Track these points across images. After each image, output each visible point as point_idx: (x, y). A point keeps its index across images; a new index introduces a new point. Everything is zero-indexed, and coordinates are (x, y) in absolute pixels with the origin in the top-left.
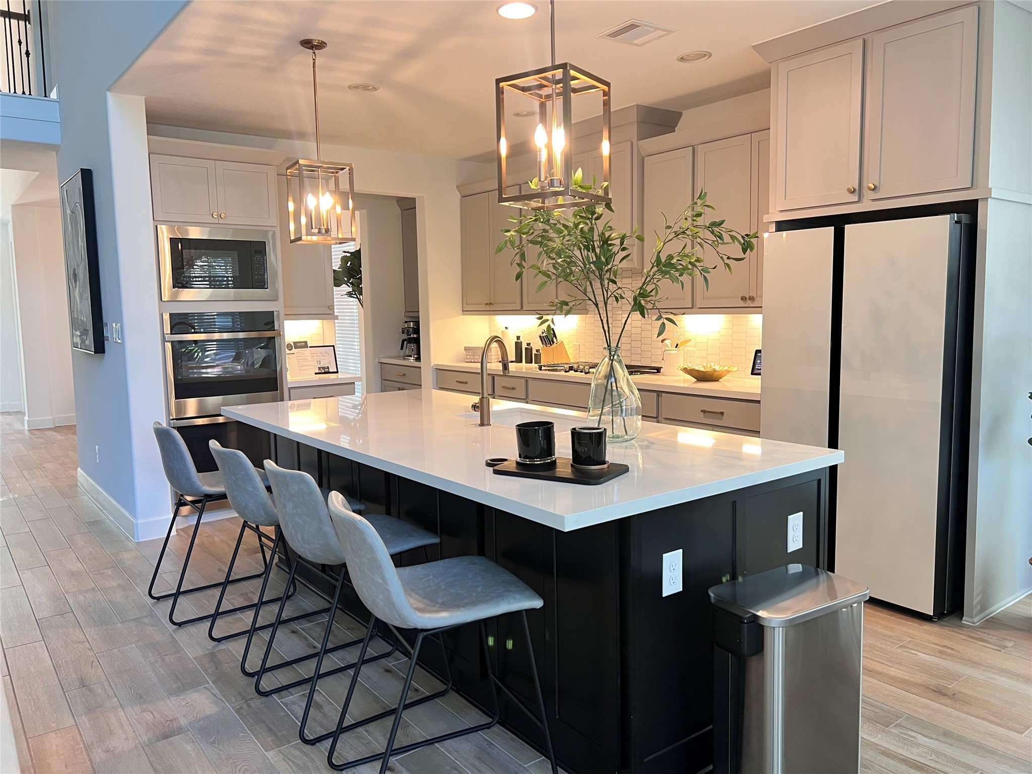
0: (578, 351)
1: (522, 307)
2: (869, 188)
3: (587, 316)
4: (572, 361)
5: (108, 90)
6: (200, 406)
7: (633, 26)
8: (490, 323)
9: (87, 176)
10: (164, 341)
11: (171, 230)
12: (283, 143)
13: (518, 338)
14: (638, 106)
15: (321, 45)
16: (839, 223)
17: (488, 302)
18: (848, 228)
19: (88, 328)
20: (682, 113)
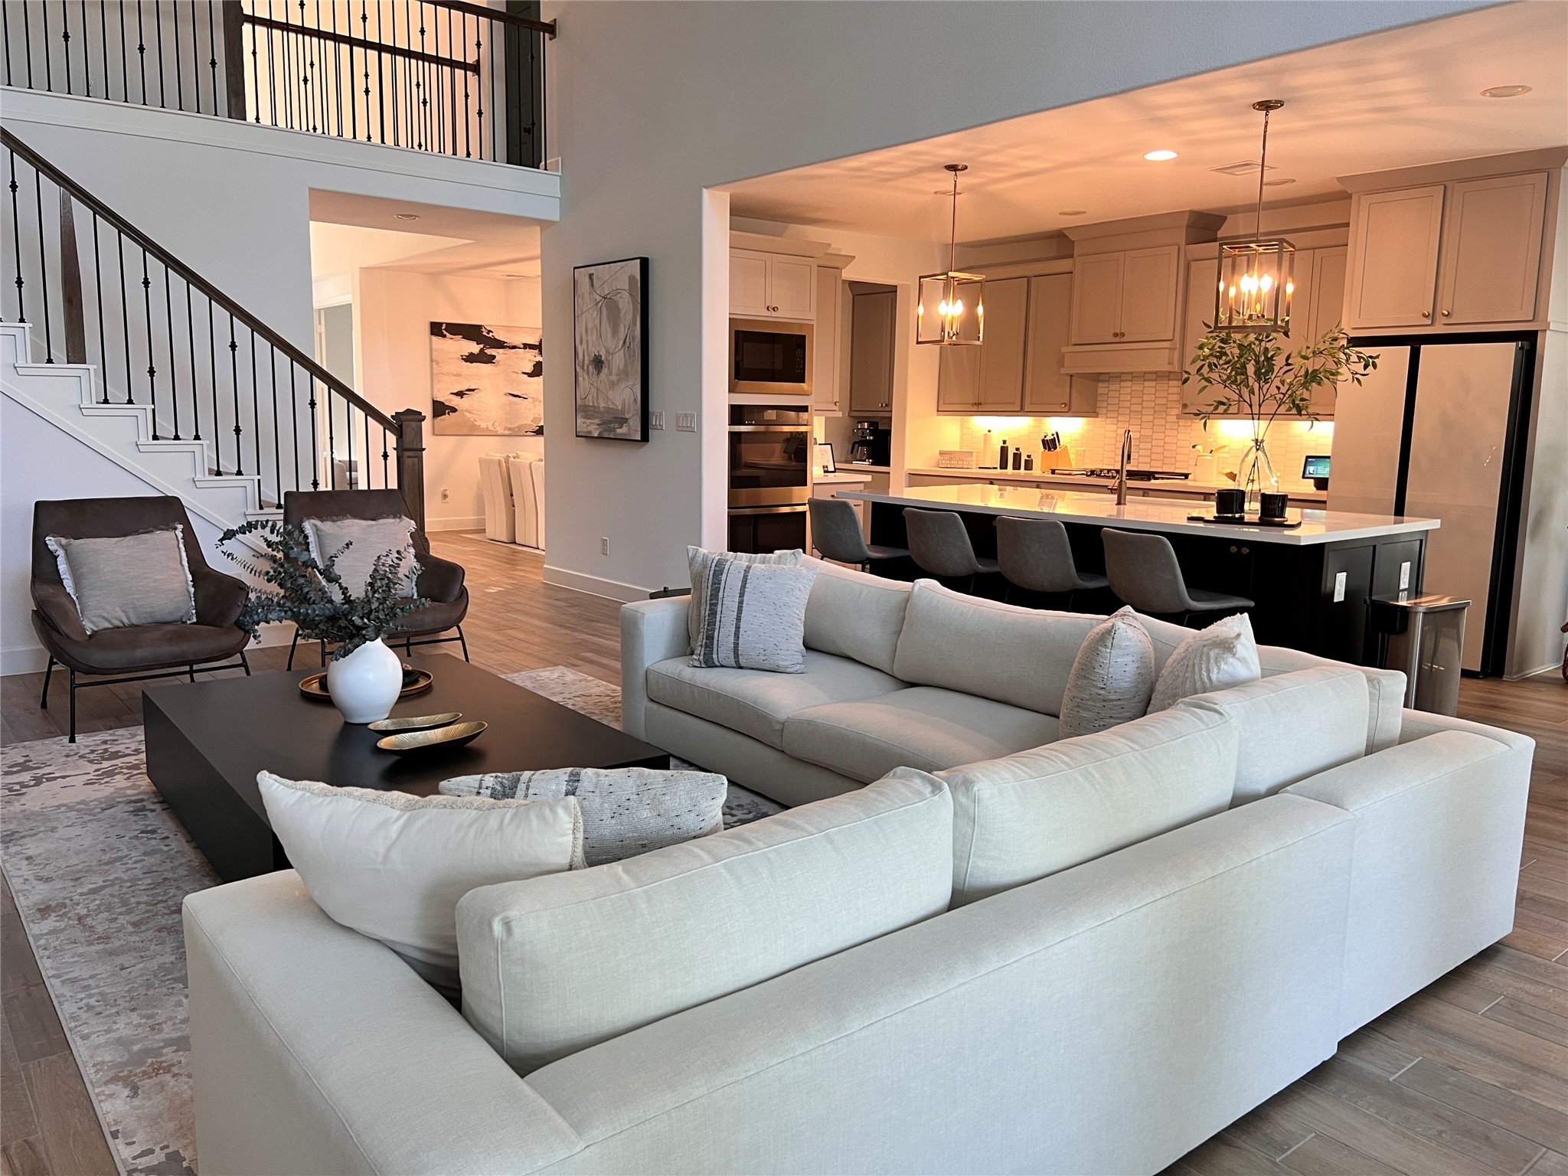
0: (1082, 458)
1: (1020, 408)
2: (1443, 315)
3: (1097, 419)
4: (1074, 467)
5: (706, 187)
7: (1245, 165)
12: (794, 228)
13: (1004, 442)
14: (1191, 212)
15: (964, 169)
16: (1415, 342)
17: (977, 402)
18: (1423, 347)
19: (626, 417)
20: (1226, 217)
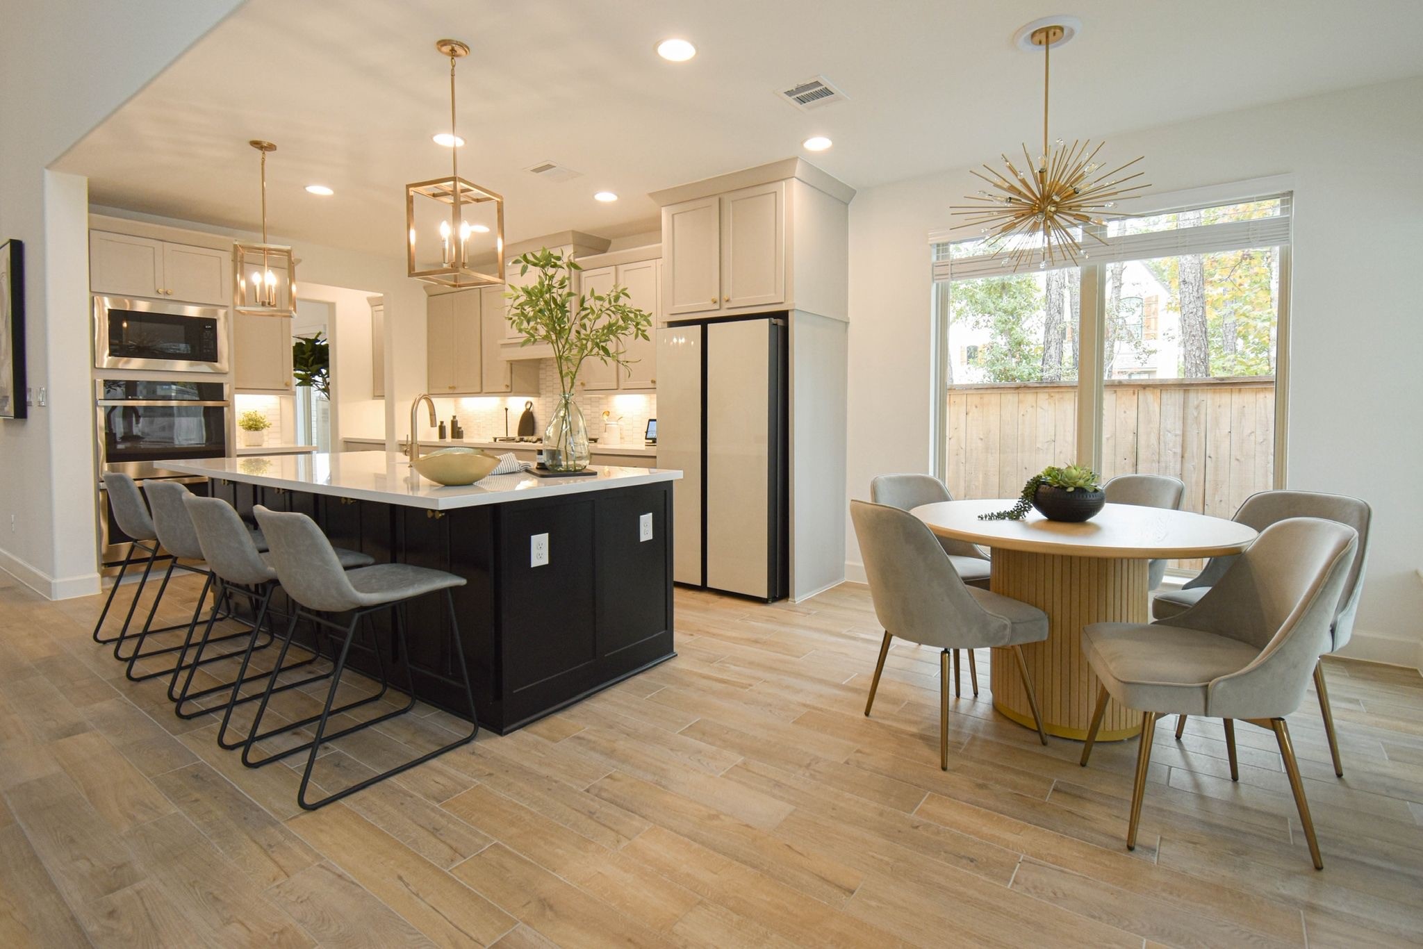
1: (482, 390)
2: (725, 300)
5: (47, 167)
6: (141, 470)
7: (549, 167)
8: (455, 406)
9: (17, 249)
10: (95, 404)
11: (113, 302)
14: (573, 232)
15: (271, 147)
16: (704, 323)
17: (452, 386)
18: (709, 326)
19: (8, 395)
20: (610, 239)
